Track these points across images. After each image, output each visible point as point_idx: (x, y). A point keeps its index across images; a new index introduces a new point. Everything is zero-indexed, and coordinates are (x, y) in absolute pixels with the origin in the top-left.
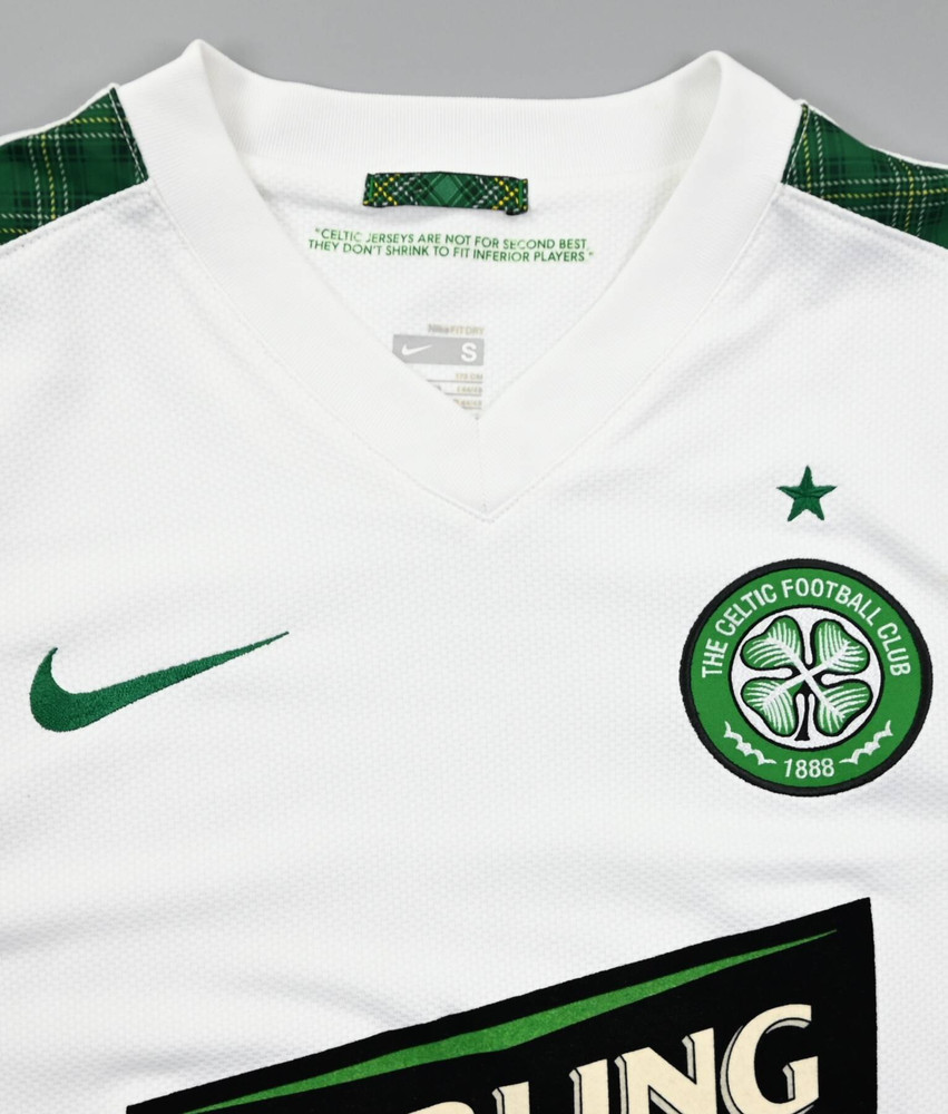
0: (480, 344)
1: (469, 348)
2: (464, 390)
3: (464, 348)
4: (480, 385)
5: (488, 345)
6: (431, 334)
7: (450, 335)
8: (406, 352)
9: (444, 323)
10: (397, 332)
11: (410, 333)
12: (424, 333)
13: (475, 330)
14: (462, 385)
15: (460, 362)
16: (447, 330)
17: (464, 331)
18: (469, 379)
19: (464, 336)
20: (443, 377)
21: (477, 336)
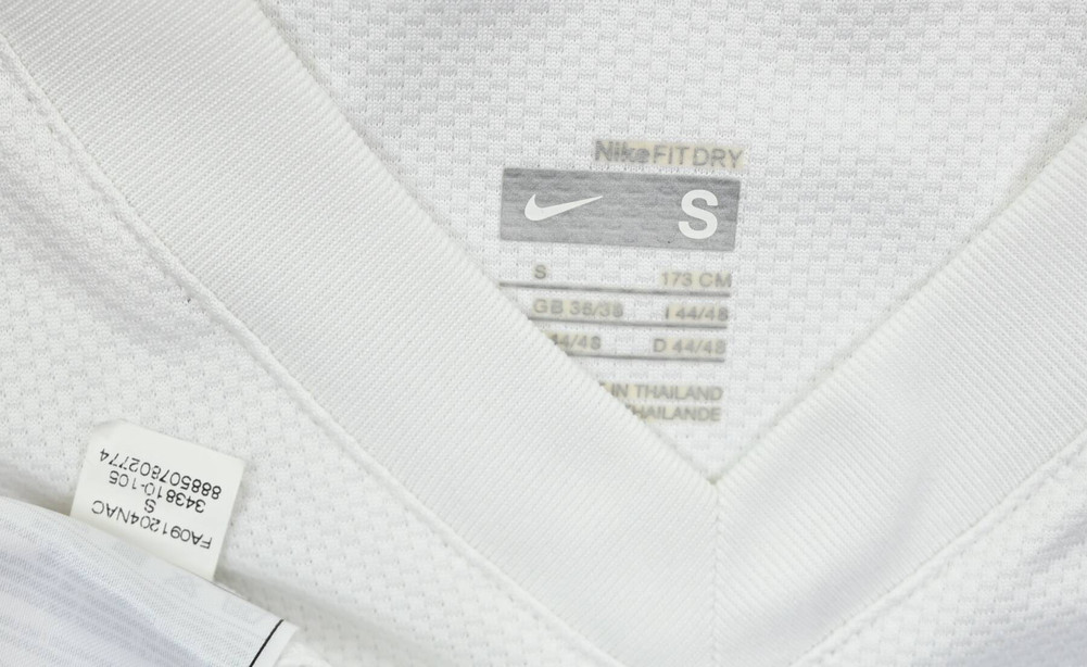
0: (729, 192)
1: (698, 203)
2: (681, 314)
3: (687, 206)
4: (724, 302)
5: (749, 196)
6: (602, 166)
7: (650, 169)
8: (534, 211)
9: (637, 134)
10: (514, 162)
11: (547, 163)
12: (584, 163)
13: (717, 156)
14: (676, 303)
15: (672, 241)
16: (643, 155)
17: (689, 154)
18: (696, 287)
19: (688, 170)
20: (628, 279)
21: (720, 172)
